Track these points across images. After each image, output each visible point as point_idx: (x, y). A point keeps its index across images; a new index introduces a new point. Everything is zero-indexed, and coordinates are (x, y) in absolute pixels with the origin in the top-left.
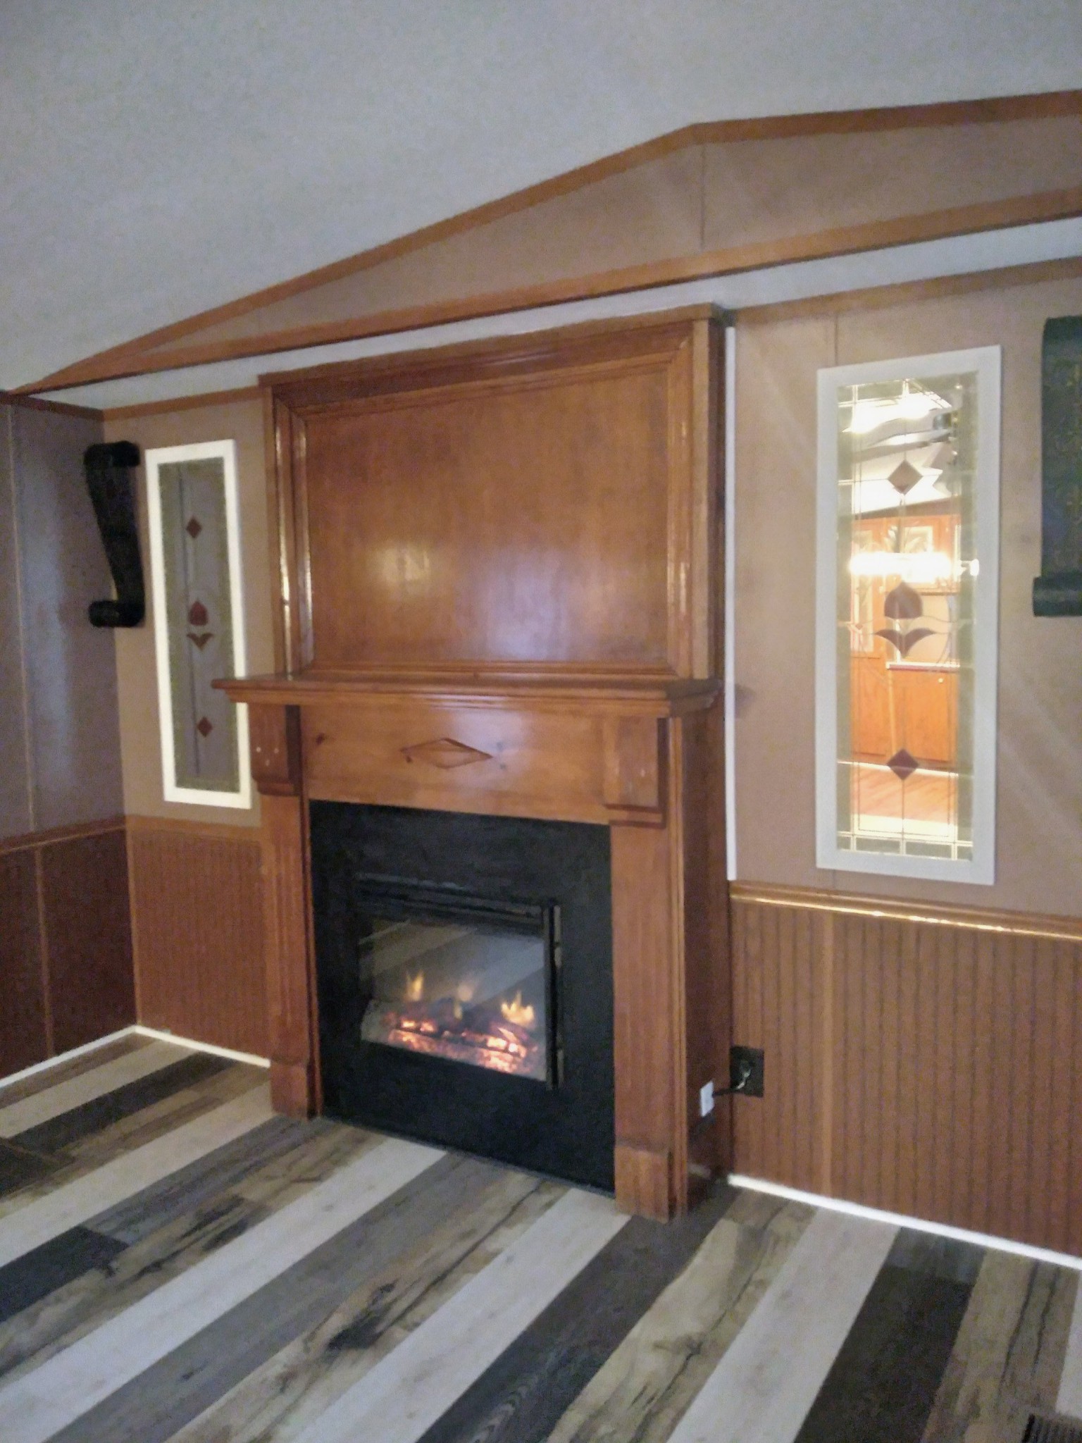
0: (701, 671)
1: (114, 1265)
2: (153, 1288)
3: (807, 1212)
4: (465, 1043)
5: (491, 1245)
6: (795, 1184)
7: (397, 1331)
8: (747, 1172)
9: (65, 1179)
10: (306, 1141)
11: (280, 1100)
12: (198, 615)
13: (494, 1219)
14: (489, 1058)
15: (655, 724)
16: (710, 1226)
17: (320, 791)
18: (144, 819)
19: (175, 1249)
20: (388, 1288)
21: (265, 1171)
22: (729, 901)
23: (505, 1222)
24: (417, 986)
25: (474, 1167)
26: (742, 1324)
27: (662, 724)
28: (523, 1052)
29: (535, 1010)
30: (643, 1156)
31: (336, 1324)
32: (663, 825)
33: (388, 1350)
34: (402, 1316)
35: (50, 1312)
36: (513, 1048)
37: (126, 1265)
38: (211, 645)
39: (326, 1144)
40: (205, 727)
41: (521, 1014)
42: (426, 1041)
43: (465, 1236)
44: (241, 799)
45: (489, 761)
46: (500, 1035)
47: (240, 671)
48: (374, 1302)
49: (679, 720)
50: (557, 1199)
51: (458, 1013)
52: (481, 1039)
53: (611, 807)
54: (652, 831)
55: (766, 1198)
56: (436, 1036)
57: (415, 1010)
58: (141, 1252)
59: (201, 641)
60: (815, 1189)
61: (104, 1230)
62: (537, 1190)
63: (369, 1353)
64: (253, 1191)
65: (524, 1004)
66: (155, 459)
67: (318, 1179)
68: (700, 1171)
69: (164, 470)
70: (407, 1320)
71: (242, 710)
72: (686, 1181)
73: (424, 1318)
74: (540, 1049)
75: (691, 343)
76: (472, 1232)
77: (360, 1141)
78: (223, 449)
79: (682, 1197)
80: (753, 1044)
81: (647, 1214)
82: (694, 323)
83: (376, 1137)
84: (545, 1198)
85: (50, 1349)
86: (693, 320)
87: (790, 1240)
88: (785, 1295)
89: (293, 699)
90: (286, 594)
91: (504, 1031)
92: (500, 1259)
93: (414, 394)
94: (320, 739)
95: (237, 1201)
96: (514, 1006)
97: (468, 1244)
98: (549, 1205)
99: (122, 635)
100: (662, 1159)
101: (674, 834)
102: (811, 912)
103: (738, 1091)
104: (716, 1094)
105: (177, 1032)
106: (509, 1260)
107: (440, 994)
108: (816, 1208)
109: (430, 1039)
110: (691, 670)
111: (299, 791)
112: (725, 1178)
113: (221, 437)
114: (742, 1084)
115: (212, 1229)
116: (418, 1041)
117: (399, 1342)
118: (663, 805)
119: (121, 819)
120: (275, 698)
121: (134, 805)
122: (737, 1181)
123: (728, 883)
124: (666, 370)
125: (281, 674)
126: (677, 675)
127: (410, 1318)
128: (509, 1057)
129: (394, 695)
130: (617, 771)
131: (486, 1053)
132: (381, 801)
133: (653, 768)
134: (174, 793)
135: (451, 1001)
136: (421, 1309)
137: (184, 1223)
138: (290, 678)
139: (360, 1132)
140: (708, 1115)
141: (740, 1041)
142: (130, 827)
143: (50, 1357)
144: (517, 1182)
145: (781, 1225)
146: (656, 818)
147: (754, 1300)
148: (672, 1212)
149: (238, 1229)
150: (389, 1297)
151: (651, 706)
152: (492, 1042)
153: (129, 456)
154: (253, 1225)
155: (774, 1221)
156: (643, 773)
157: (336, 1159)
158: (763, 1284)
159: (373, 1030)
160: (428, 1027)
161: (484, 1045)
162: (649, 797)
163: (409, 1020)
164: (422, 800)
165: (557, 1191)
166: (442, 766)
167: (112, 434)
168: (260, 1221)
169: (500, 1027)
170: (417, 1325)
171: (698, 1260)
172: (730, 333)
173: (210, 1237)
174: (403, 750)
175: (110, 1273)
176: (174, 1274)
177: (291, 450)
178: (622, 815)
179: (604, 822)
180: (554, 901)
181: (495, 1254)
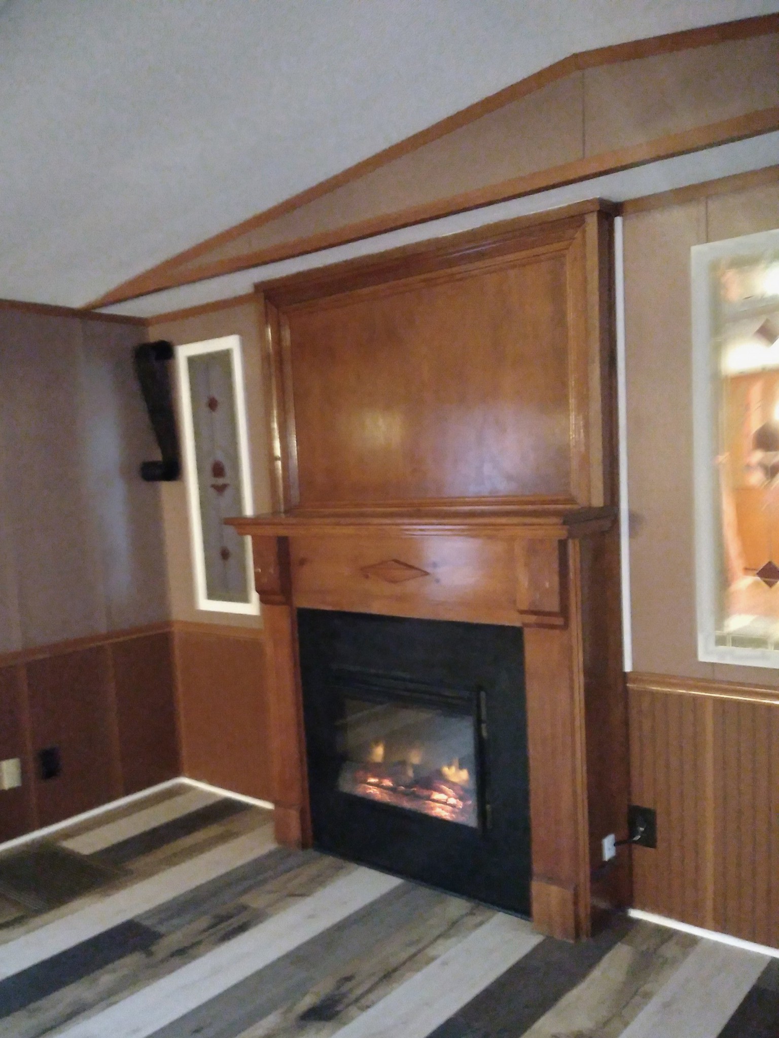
0: (598, 501)
1: (154, 948)
2: (179, 967)
3: (693, 941)
4: (415, 797)
5: (431, 952)
6: (683, 919)
7: (353, 1010)
8: (643, 908)
9: (123, 886)
10: (299, 866)
11: (281, 836)
12: (218, 470)
13: (436, 932)
14: (432, 809)
15: (556, 544)
16: (609, 948)
17: (304, 602)
18: (186, 624)
19: (197, 940)
20: (348, 979)
21: (268, 887)
22: (626, 690)
23: (444, 935)
24: (379, 752)
25: (424, 893)
26: (626, 1024)
27: (563, 545)
28: (460, 805)
29: (469, 773)
30: (554, 890)
31: (307, 1002)
32: (566, 626)
33: (345, 1024)
34: (357, 1000)
35: (106, 978)
36: (452, 801)
37: (161, 948)
38: (228, 492)
39: (312, 870)
40: (225, 555)
41: (460, 775)
42: (386, 793)
43: (411, 944)
44: (251, 608)
45: (427, 577)
46: (441, 791)
47: (249, 510)
48: (338, 988)
49: (577, 542)
50: (488, 919)
51: (410, 773)
52: (426, 793)
53: (522, 612)
54: (557, 632)
55: (659, 929)
56: (393, 790)
57: (379, 770)
58: (174, 940)
59: (220, 489)
60: (701, 924)
61: (147, 923)
62: (471, 913)
63: (329, 1025)
64: (256, 901)
65: (461, 767)
66: (184, 352)
67: (302, 895)
68: (603, 905)
69: (191, 361)
70: (361, 1003)
71: (249, 540)
72: (589, 910)
73: (373, 1003)
74: (471, 802)
75: (584, 232)
76: (418, 941)
77: (338, 869)
78: (231, 343)
79: (586, 924)
80: (647, 804)
81: (558, 936)
82: (586, 216)
83: (353, 866)
84: (479, 919)
85: (104, 1004)
86: (585, 214)
87: (674, 962)
88: (666, 1005)
89: (282, 532)
90: (278, 452)
91: (444, 787)
92: (438, 962)
93: (366, 290)
94: (303, 562)
95: (244, 908)
96: (453, 769)
97: (413, 950)
98: (481, 924)
99: (165, 487)
100: (569, 894)
101: (575, 634)
102: (695, 698)
103: (636, 842)
104: (617, 844)
105: (212, 782)
106: (445, 963)
107: (396, 758)
108: (702, 938)
109: (391, 793)
110: (589, 500)
111: (288, 601)
112: (625, 912)
113: (231, 333)
114: (638, 838)
115: (225, 926)
116: (381, 792)
117: (352, 1018)
118: (564, 611)
119: (168, 624)
120: (270, 531)
121: (178, 613)
122: (636, 914)
123: (625, 674)
124: (564, 256)
125: (275, 513)
126: (576, 503)
127: (363, 1002)
128: (449, 808)
129: (352, 527)
130: (526, 584)
131: (433, 804)
132: (347, 608)
133: (556, 579)
134: (206, 604)
135: (403, 763)
136: (372, 997)
137: (204, 922)
138: (283, 515)
139: (339, 861)
140: (610, 860)
141: (636, 802)
142: (176, 629)
143: (103, 1009)
144: (456, 906)
145: (670, 950)
146: (559, 621)
147: (639, 1007)
148: (577, 936)
149: (242, 928)
150: (348, 986)
151: (553, 530)
152: (437, 796)
153: (165, 351)
154: (256, 925)
155: (664, 947)
156: (547, 585)
157: (319, 881)
158: (648, 996)
159: (346, 785)
160: (388, 783)
161: (429, 798)
162: (553, 604)
163: (374, 776)
164: (376, 608)
165: (488, 913)
166: (393, 581)
167: (154, 335)
168: (261, 922)
169: (442, 784)
170: (368, 1007)
171: (596, 973)
172: (618, 221)
173: (223, 932)
174: (363, 569)
175: (150, 954)
176: (194, 958)
177: (278, 340)
178: (532, 619)
179: (518, 624)
180: (480, 688)
181: (433, 959)
